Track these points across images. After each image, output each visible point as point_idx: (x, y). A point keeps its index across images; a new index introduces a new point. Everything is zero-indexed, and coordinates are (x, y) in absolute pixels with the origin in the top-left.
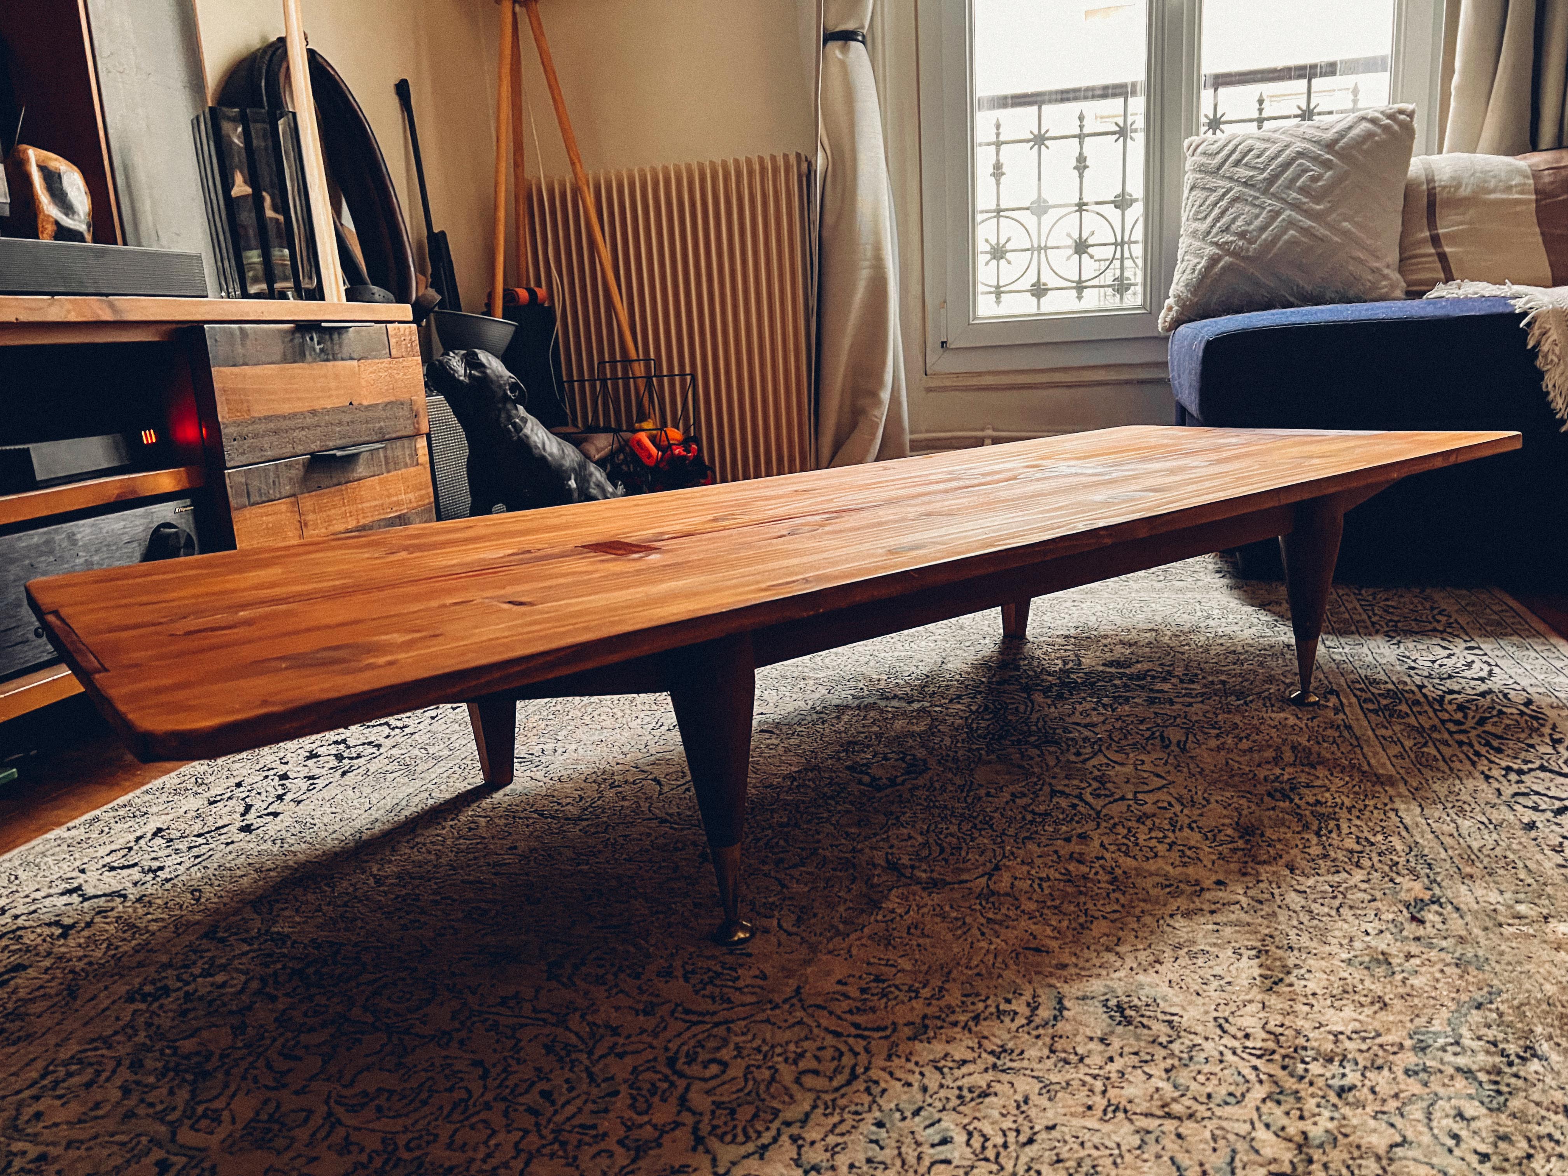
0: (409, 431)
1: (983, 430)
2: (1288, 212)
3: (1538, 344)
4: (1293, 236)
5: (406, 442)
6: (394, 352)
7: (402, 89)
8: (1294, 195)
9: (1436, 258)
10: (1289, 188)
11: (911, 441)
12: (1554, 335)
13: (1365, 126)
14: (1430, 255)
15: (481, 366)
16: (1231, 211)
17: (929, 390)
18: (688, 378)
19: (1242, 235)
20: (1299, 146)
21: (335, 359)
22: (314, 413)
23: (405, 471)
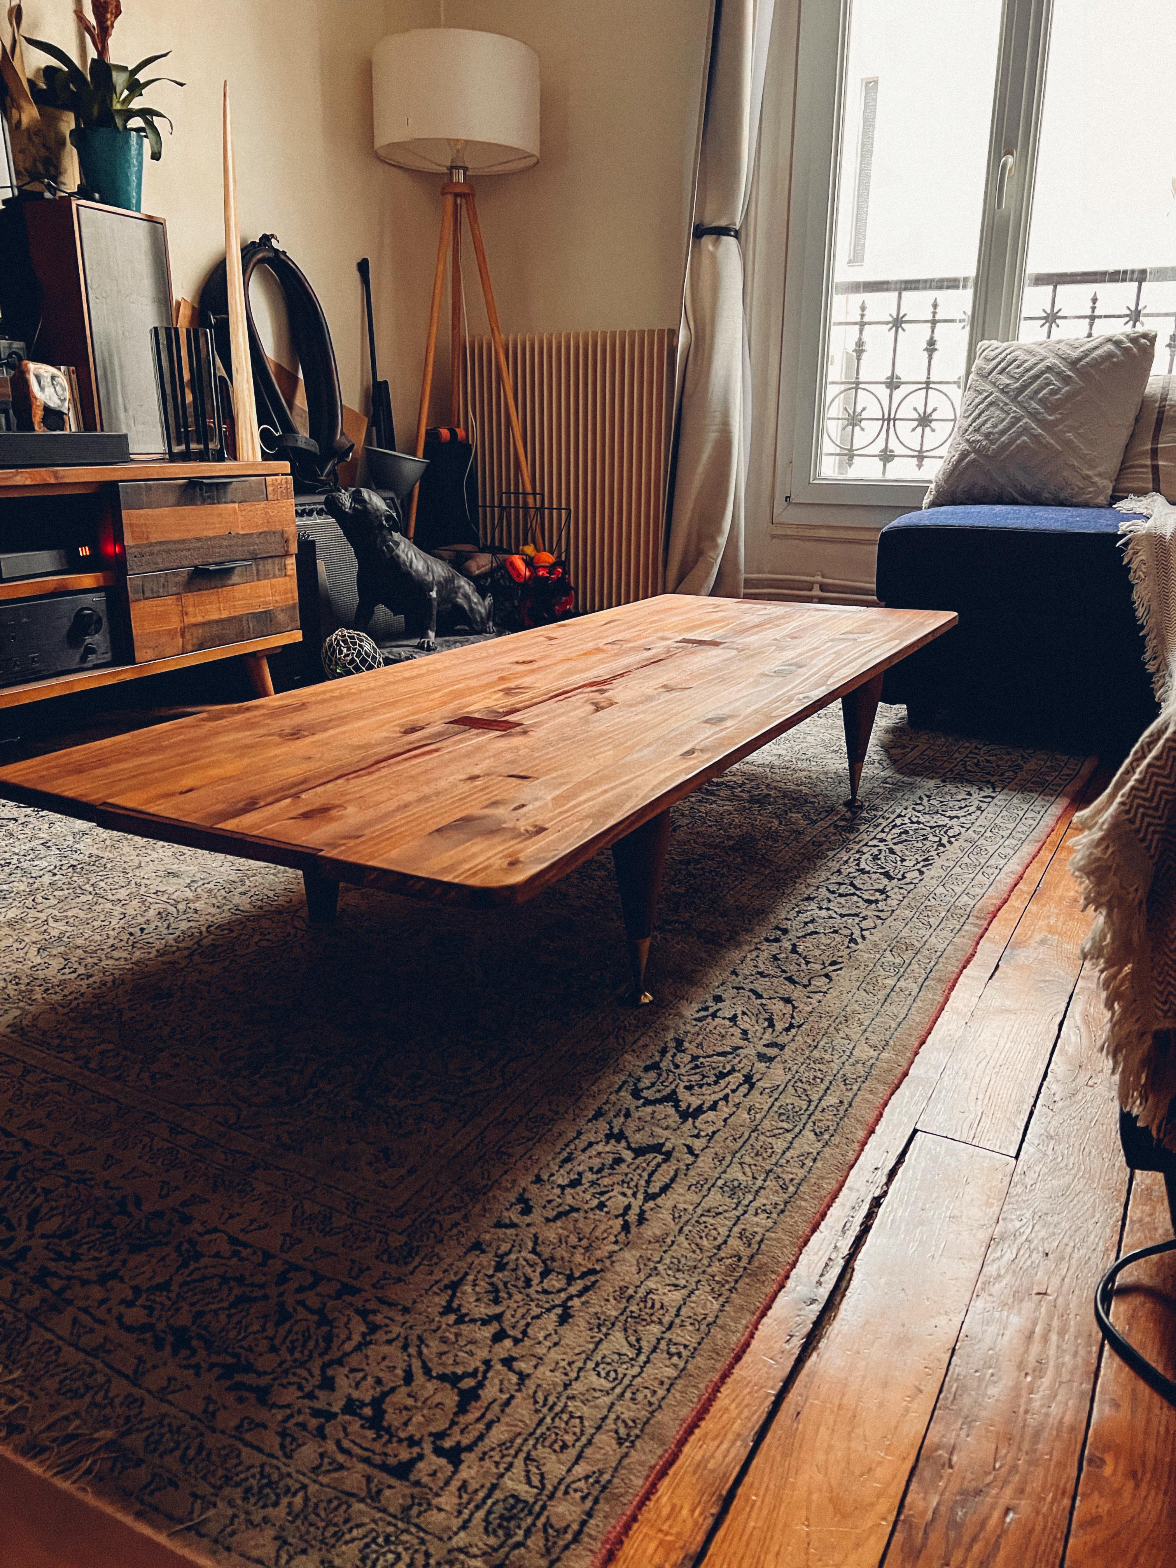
0: (281, 552)
1: (813, 576)
2: (1026, 420)
3: (1130, 561)
4: (1024, 441)
5: (277, 560)
6: (270, 497)
7: (363, 267)
8: (1035, 405)
9: (1150, 470)
10: (1031, 398)
11: (746, 580)
12: (1142, 556)
13: (1110, 347)
14: (1145, 466)
15: (364, 501)
16: (986, 413)
17: (773, 537)
19: (987, 435)
20: (1051, 361)
21: (219, 503)
22: (199, 539)
23: (274, 581)
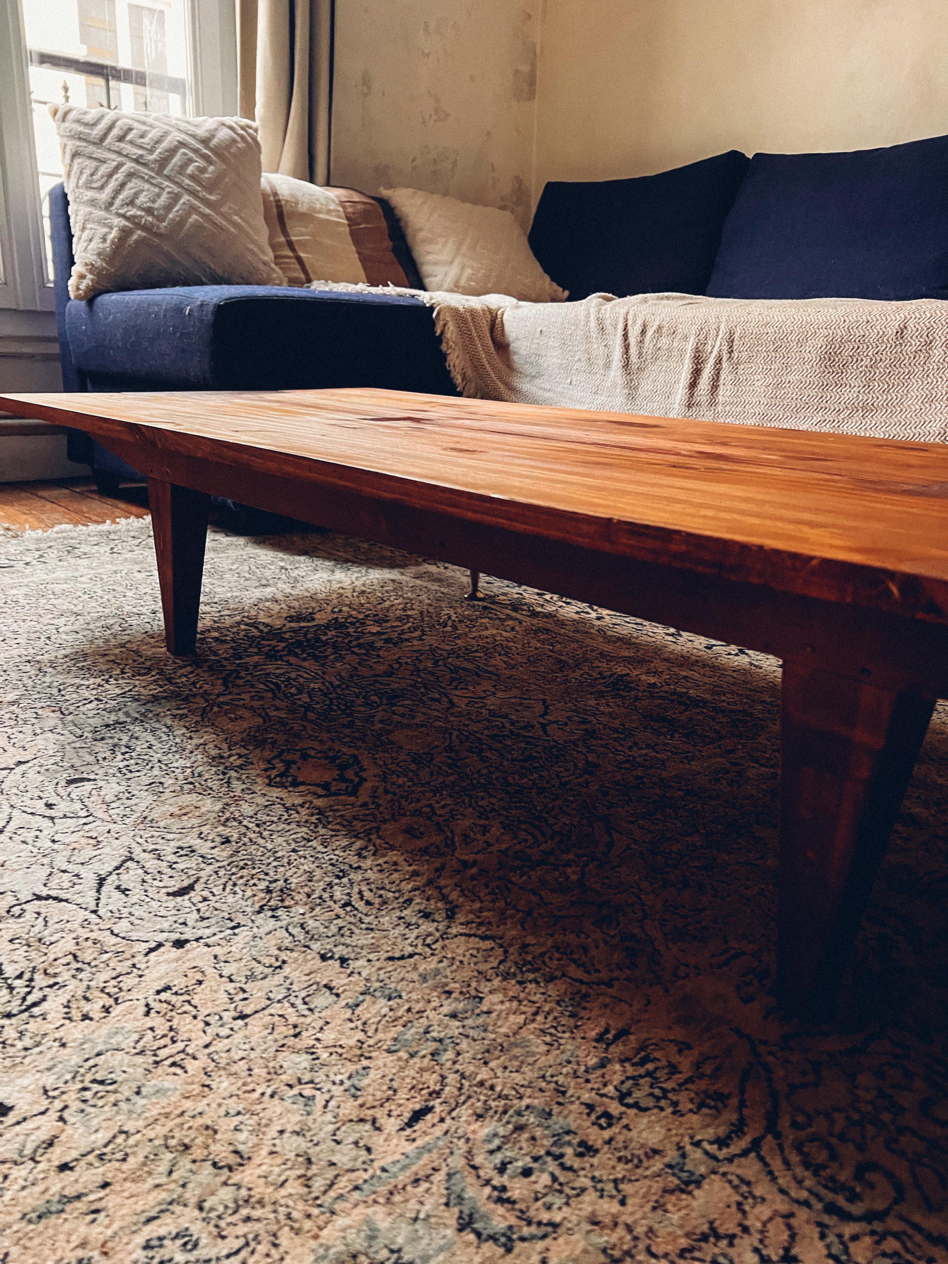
2: (186, 197)
3: (442, 333)
4: (196, 220)
8: (187, 181)
9: (294, 260)
10: (180, 173)
13: (227, 131)
14: (289, 257)
19: (149, 211)
20: (177, 135)
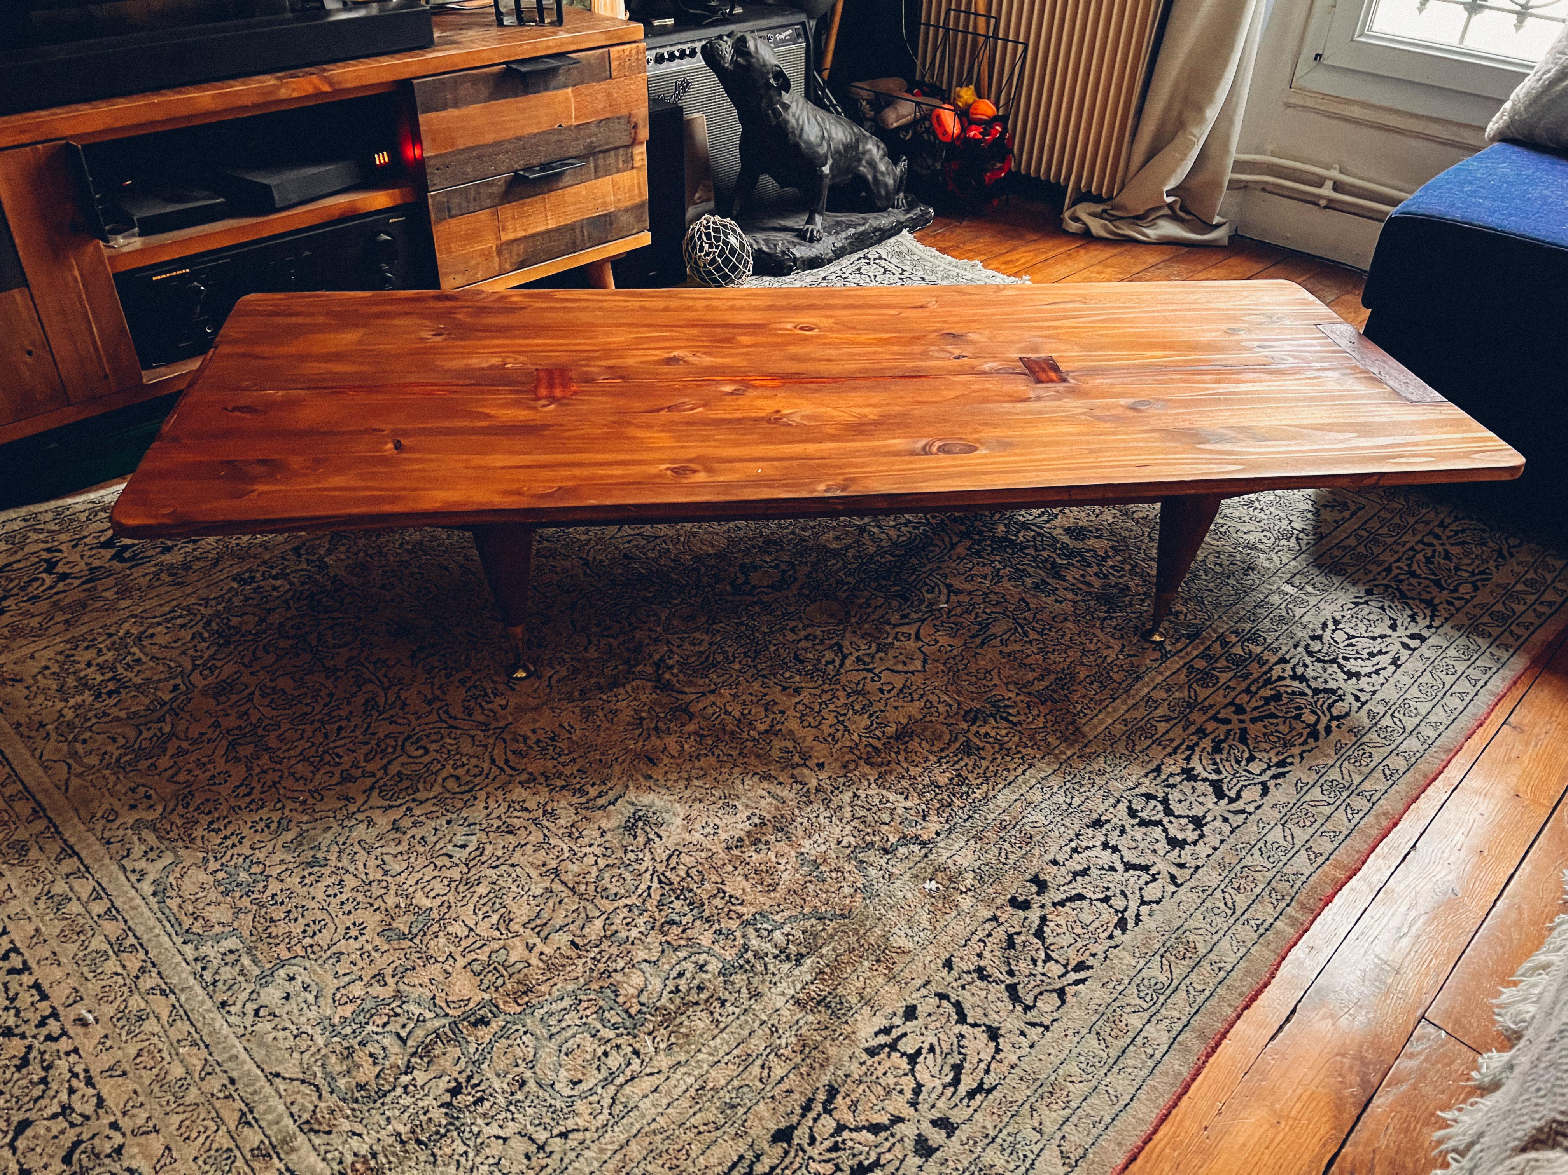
0: (628, 140)
5: (621, 152)
6: (614, 74)
15: (748, 54)
17: (1288, 105)
18: (1020, 47)
21: (546, 90)
22: (519, 139)
23: (617, 177)
